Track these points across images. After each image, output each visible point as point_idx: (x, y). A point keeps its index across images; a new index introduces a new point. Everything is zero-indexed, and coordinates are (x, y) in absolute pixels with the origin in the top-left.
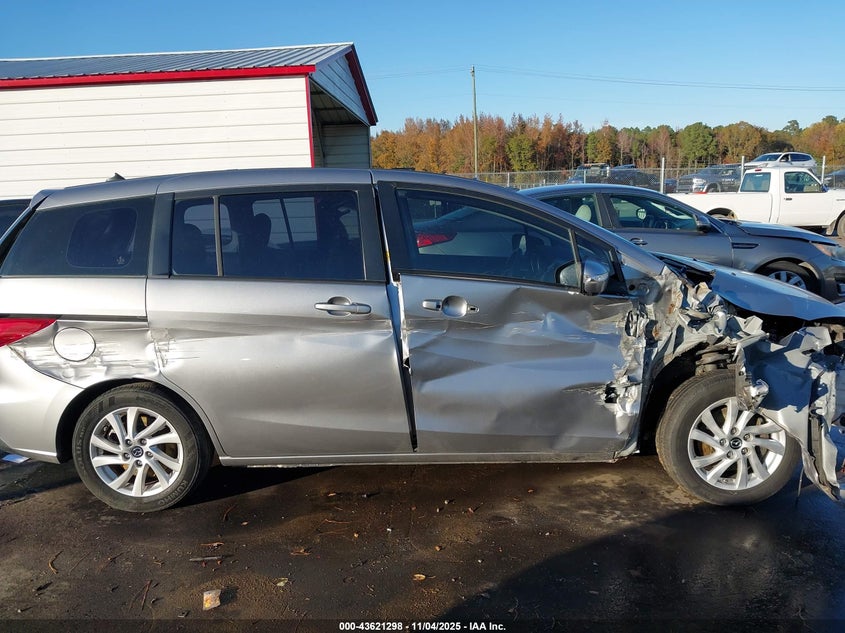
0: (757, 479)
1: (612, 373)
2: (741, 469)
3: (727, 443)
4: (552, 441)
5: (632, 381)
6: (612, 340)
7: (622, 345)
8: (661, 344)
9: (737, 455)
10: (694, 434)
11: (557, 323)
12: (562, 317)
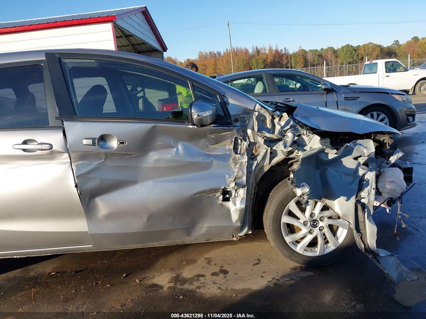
0: (331, 247)
1: (225, 179)
2: (320, 241)
3: (309, 224)
4: (189, 230)
5: (239, 185)
6: (224, 158)
7: (231, 161)
8: (259, 158)
9: (316, 231)
10: (285, 219)
11: (185, 149)
12: (188, 144)
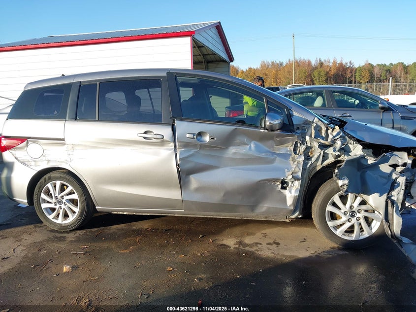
0: (366, 235)
1: (284, 173)
2: (356, 229)
3: (348, 214)
4: (253, 208)
5: (295, 178)
6: (286, 156)
7: (291, 159)
8: (313, 159)
9: (354, 220)
10: (330, 208)
11: (256, 146)
12: (258, 143)
